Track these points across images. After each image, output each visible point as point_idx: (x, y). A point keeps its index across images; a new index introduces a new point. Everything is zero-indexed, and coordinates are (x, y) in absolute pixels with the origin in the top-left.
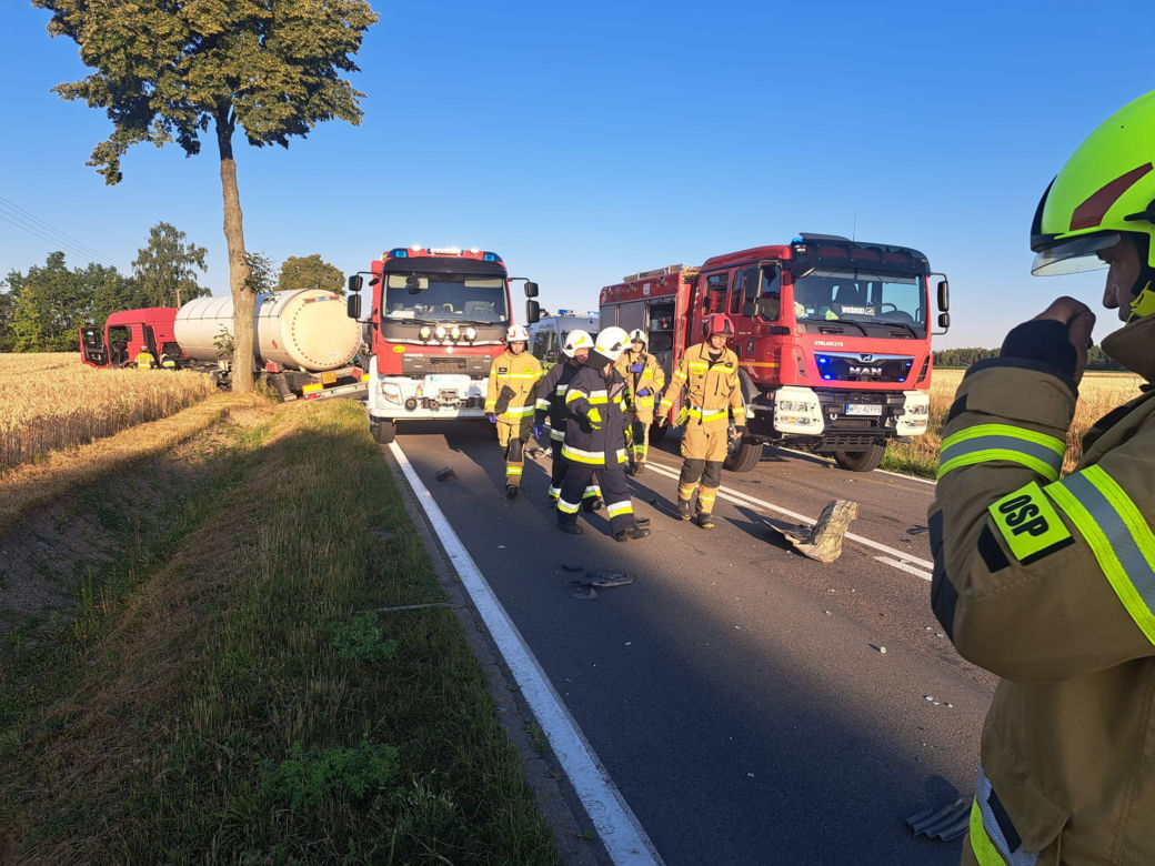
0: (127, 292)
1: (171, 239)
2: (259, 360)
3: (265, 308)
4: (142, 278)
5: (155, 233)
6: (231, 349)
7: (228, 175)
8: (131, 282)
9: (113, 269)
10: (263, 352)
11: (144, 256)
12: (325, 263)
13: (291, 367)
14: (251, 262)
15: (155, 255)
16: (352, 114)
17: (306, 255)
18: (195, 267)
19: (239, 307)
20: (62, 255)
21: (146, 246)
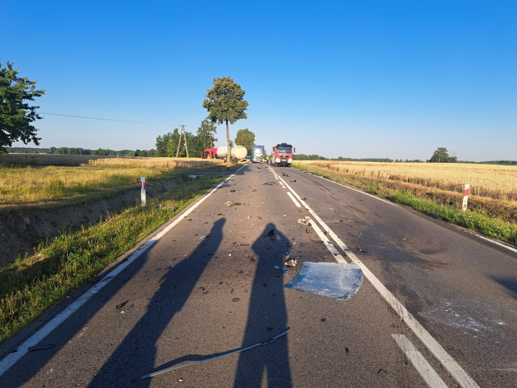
0: (195, 140)
1: (207, 124)
2: (231, 158)
3: (232, 149)
4: (199, 136)
5: (203, 123)
6: (227, 155)
7: (227, 128)
8: (196, 137)
9: (191, 133)
10: (232, 156)
11: (200, 129)
12: (249, 131)
13: (236, 158)
14: (230, 142)
15: (202, 129)
16: (246, 118)
17: (244, 129)
18: (213, 132)
19: (228, 149)
20: (178, 129)
21: (200, 126)
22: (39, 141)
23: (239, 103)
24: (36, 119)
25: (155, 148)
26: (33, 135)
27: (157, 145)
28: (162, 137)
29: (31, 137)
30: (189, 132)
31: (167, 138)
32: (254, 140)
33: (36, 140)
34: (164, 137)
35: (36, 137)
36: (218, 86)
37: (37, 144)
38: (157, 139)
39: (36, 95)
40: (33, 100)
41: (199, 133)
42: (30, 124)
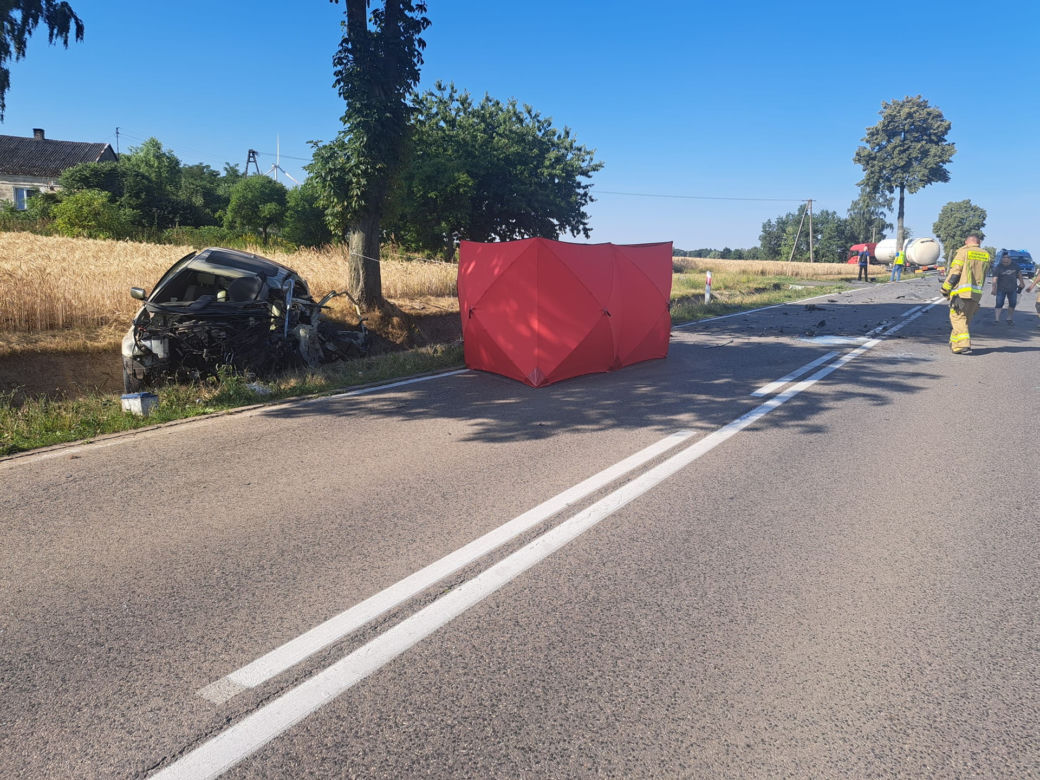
0: (843, 227)
3: (908, 244)
4: (852, 218)
8: (847, 221)
11: (855, 205)
12: (973, 205)
13: (913, 265)
19: (898, 244)
22: (589, 233)
23: (934, 149)
24: (589, 202)
25: (758, 244)
26: (585, 224)
27: (762, 238)
28: (774, 222)
29: (581, 227)
30: (830, 211)
31: (783, 224)
32: (983, 225)
33: (586, 231)
34: (778, 223)
35: (587, 227)
36: (891, 119)
37: (587, 236)
38: (764, 226)
39: (594, 170)
40: (589, 177)
41: (852, 212)
42: (582, 209)
